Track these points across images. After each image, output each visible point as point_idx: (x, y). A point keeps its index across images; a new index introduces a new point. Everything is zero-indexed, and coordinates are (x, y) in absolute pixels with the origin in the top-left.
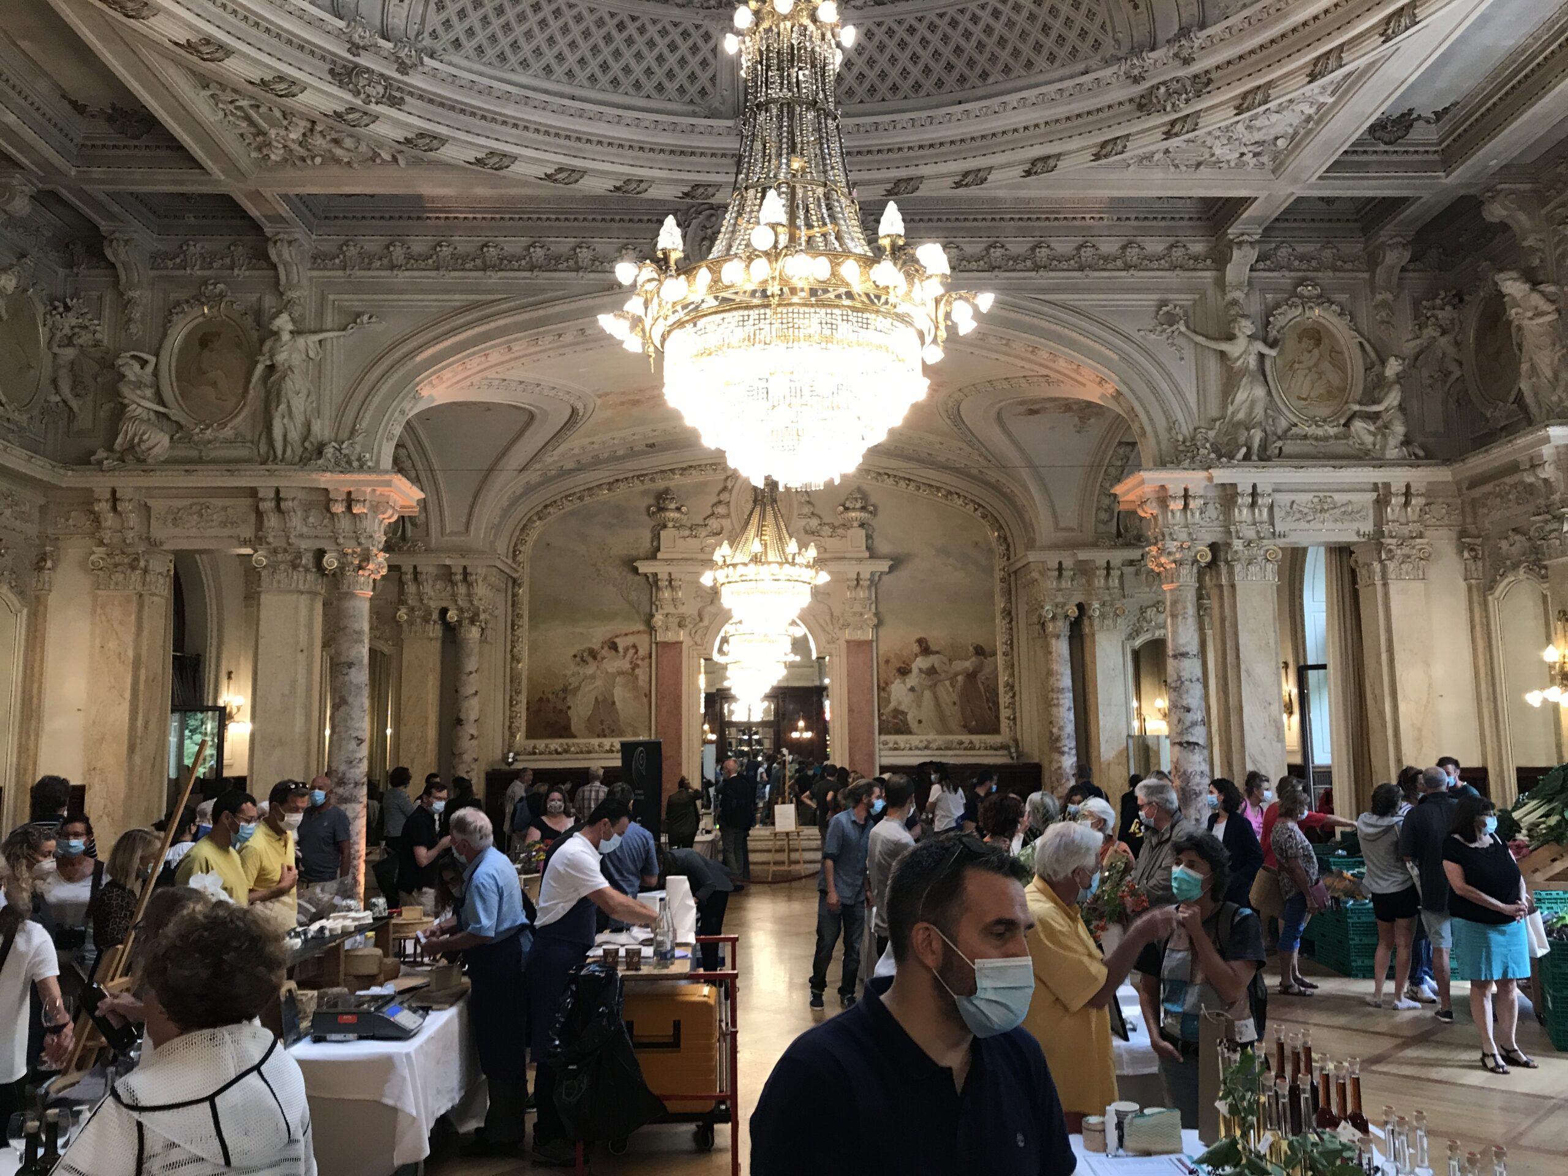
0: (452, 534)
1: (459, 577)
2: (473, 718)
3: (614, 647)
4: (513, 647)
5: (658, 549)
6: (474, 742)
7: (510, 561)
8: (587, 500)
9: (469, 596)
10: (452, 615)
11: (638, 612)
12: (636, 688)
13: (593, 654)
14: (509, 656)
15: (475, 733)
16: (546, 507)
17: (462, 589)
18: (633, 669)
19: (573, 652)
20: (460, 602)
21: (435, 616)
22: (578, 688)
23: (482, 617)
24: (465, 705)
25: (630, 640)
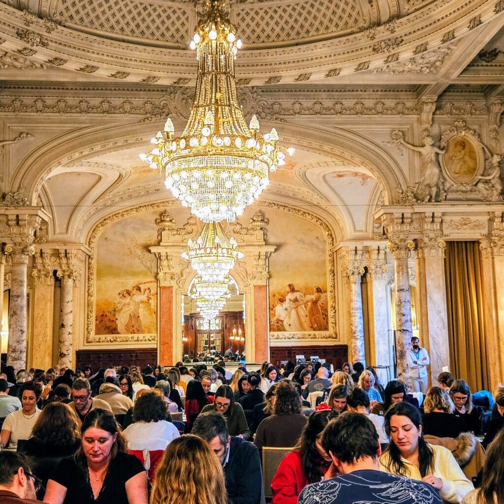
0: (60, 233)
1: (63, 255)
2: (69, 325)
3: (139, 289)
4: (89, 289)
5: (161, 241)
6: (71, 336)
7: (87, 247)
8: (126, 216)
9: (67, 264)
10: (59, 274)
11: (151, 272)
12: (150, 309)
13: (129, 293)
14: (87, 294)
15: (71, 332)
16: (105, 219)
17: (64, 261)
18: (148, 300)
19: (120, 292)
20: (63, 267)
21: (51, 274)
22: (121, 309)
23: (74, 274)
24: (66, 317)
25: (148, 285)
